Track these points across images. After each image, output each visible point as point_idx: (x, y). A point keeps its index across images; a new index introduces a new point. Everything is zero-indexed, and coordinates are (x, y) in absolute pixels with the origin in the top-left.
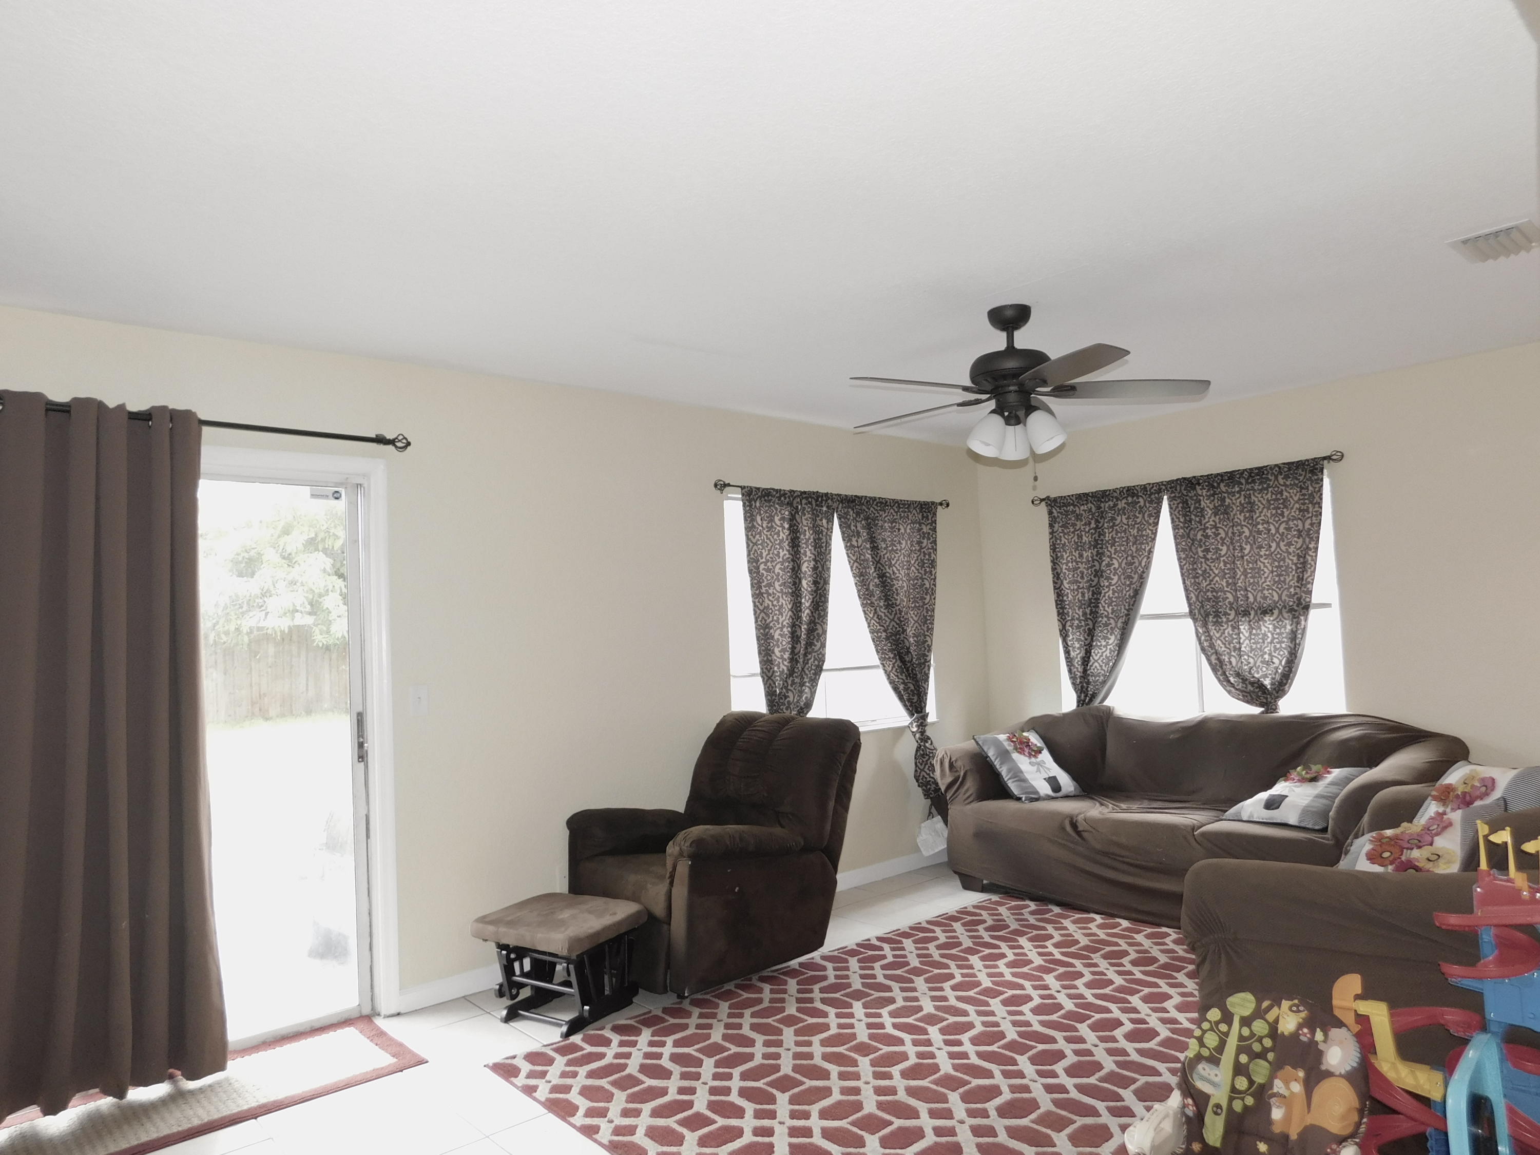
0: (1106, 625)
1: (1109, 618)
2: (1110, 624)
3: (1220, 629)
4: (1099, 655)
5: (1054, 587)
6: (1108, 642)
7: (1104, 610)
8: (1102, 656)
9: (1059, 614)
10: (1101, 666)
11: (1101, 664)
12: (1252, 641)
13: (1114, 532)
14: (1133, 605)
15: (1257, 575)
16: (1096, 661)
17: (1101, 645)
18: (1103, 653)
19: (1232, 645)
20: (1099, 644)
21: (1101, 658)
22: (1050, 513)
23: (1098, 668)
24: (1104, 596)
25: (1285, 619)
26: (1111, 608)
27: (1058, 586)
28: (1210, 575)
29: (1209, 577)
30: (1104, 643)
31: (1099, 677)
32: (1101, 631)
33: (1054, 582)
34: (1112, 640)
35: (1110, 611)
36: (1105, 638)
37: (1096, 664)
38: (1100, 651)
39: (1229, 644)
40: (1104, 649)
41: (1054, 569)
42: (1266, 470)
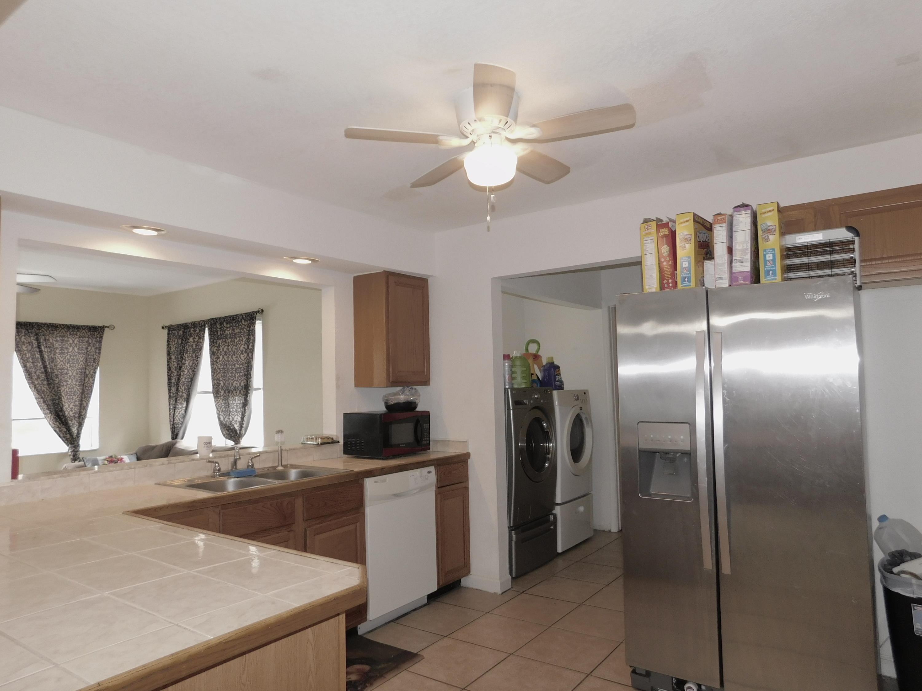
0: (182, 396)
1: (183, 393)
2: (183, 396)
3: (217, 400)
4: (178, 413)
5: (168, 375)
6: (182, 406)
7: (181, 388)
8: (179, 413)
9: (168, 389)
10: (179, 419)
11: (179, 418)
12: (238, 407)
13: (188, 346)
14: (190, 386)
15: (226, 372)
16: (177, 416)
17: (179, 408)
18: (180, 412)
19: (221, 409)
20: (178, 407)
21: (179, 415)
22: (168, 334)
23: (178, 420)
24: (181, 381)
25: (235, 396)
26: (184, 387)
27: (169, 374)
28: (217, 371)
29: (216, 372)
30: (180, 407)
31: (179, 425)
32: (179, 400)
33: (168, 373)
34: (185, 405)
35: (183, 389)
36: (181, 404)
37: (177, 418)
38: (179, 411)
39: (220, 409)
40: (181, 410)
41: (168, 365)
42: (238, 316)
